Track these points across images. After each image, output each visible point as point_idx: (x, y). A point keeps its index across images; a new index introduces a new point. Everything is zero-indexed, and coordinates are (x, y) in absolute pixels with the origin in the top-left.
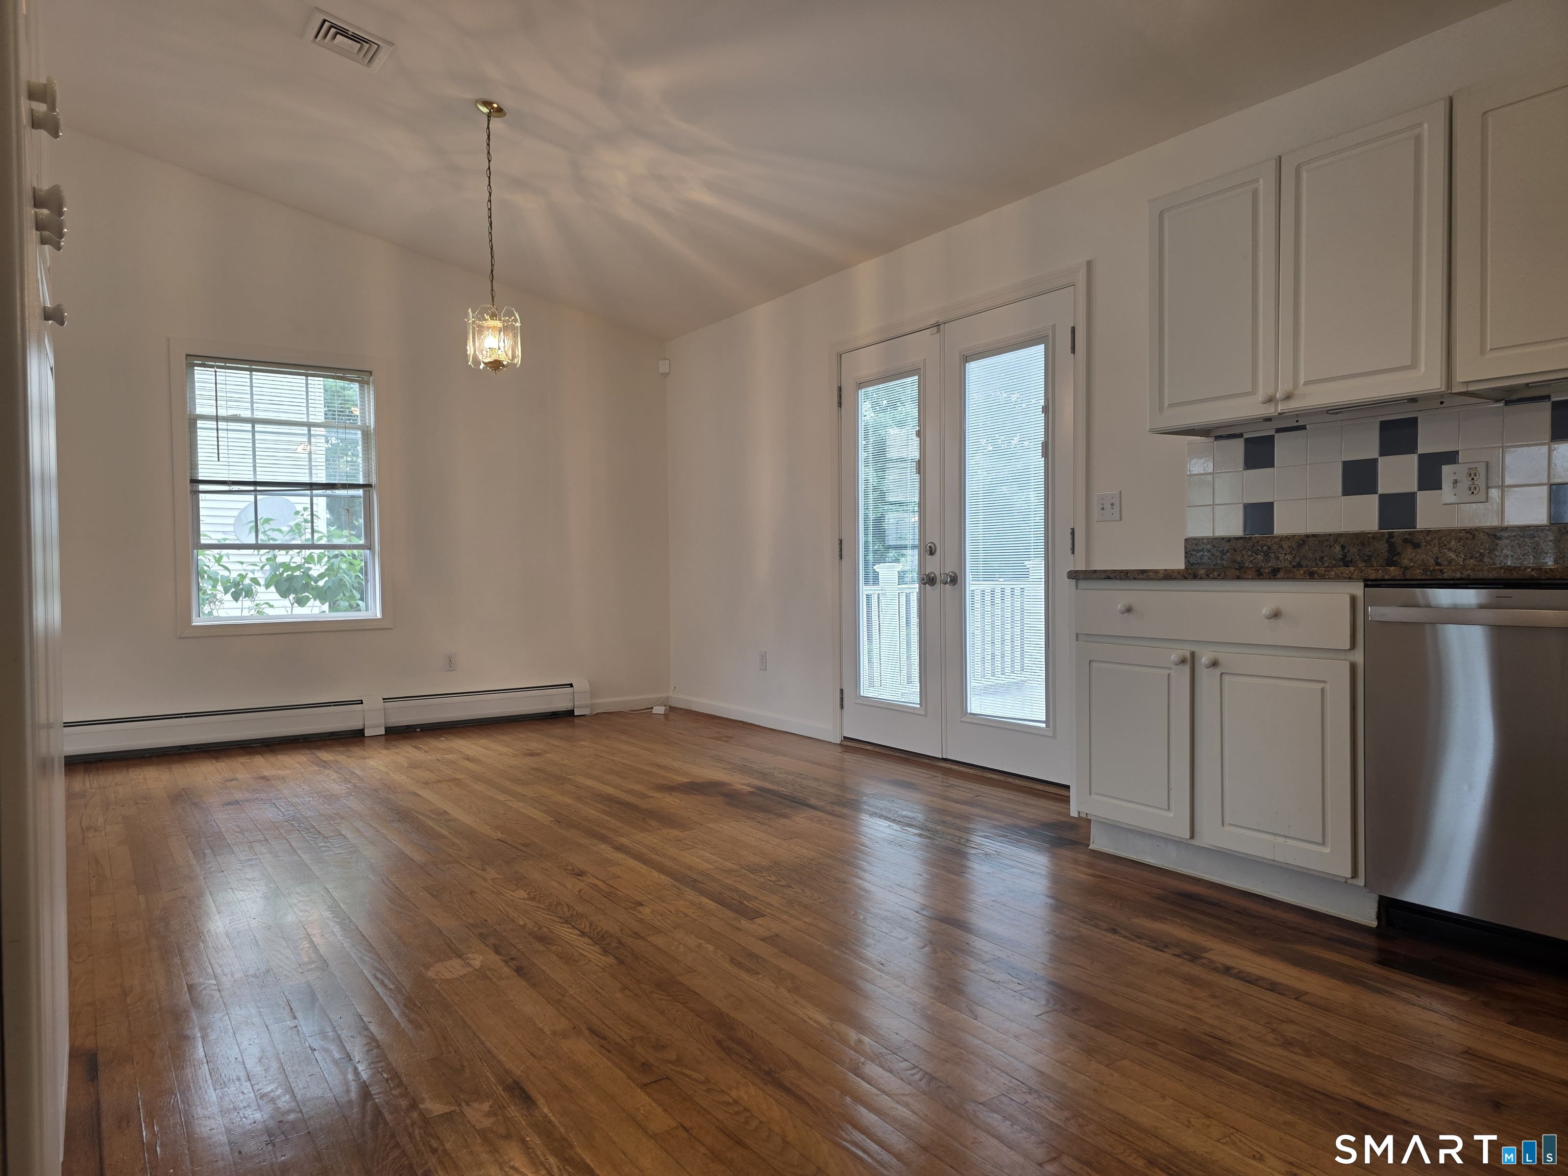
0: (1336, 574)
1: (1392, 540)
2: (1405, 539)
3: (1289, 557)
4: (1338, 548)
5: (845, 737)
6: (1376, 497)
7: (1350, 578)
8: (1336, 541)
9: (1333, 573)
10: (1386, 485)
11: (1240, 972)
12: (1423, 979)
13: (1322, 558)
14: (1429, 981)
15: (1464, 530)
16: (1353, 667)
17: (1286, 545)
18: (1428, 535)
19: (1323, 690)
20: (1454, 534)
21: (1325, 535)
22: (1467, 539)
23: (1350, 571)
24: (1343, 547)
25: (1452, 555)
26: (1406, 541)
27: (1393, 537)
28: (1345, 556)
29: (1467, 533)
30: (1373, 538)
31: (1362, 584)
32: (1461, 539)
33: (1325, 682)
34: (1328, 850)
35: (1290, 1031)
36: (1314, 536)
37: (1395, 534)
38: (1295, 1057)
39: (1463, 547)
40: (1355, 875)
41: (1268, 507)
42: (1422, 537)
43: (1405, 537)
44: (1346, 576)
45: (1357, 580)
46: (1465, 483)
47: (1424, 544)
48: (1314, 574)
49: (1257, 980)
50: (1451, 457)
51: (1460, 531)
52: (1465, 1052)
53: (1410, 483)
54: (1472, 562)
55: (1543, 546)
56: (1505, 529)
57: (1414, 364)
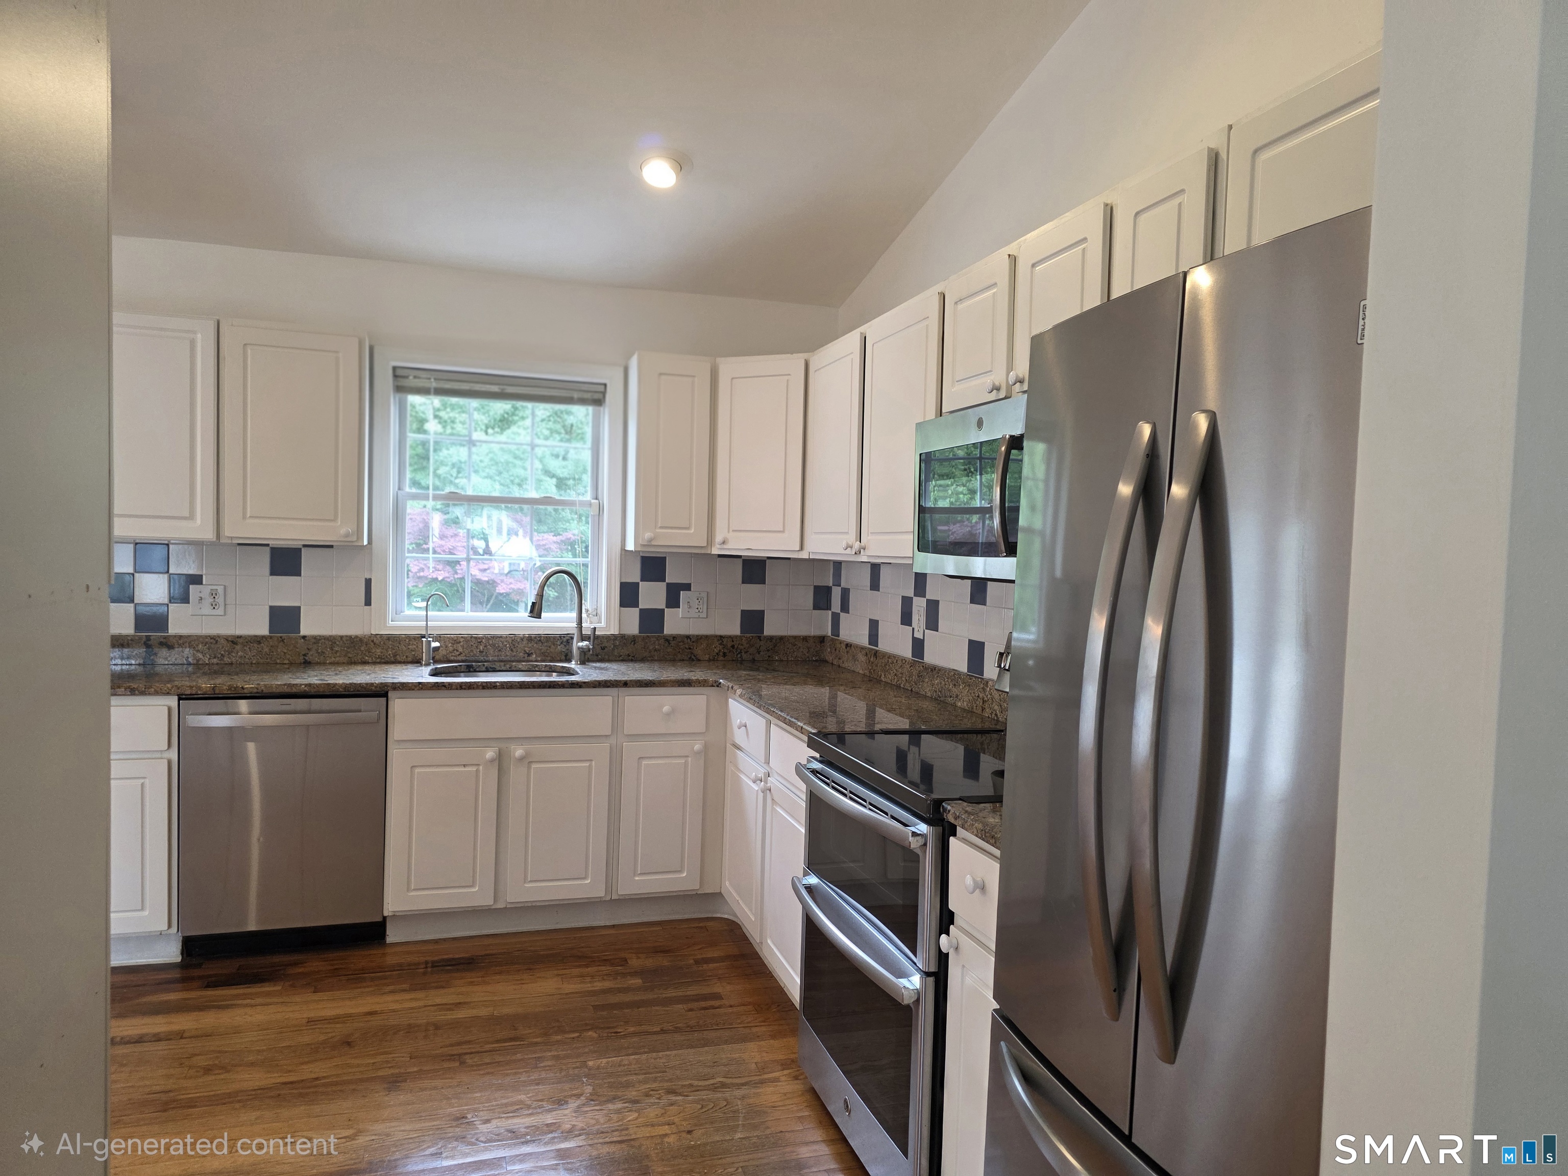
0: (155, 690)
1: (149, 642)
2: (161, 642)
6: (133, 605)
7: (168, 693)
9: (153, 690)
10: (141, 596)
11: (122, 1038)
12: (244, 986)
14: (249, 986)
15: (209, 636)
16: (170, 763)
18: (180, 639)
19: (142, 785)
20: (201, 639)
22: (211, 643)
23: (168, 688)
27: (150, 640)
29: (211, 639)
30: (132, 640)
31: (176, 698)
32: (206, 643)
33: (144, 778)
34: (146, 913)
35: (202, 1061)
37: (152, 638)
38: (222, 1076)
39: (209, 649)
40: (170, 926)
42: (174, 641)
43: (161, 640)
44: (164, 692)
45: (174, 695)
46: (209, 600)
47: (177, 646)
48: (135, 691)
49: (141, 1038)
50: (196, 580)
51: (206, 637)
52: (308, 1022)
54: (215, 661)
55: (266, 650)
56: (240, 637)
57: (191, 517)
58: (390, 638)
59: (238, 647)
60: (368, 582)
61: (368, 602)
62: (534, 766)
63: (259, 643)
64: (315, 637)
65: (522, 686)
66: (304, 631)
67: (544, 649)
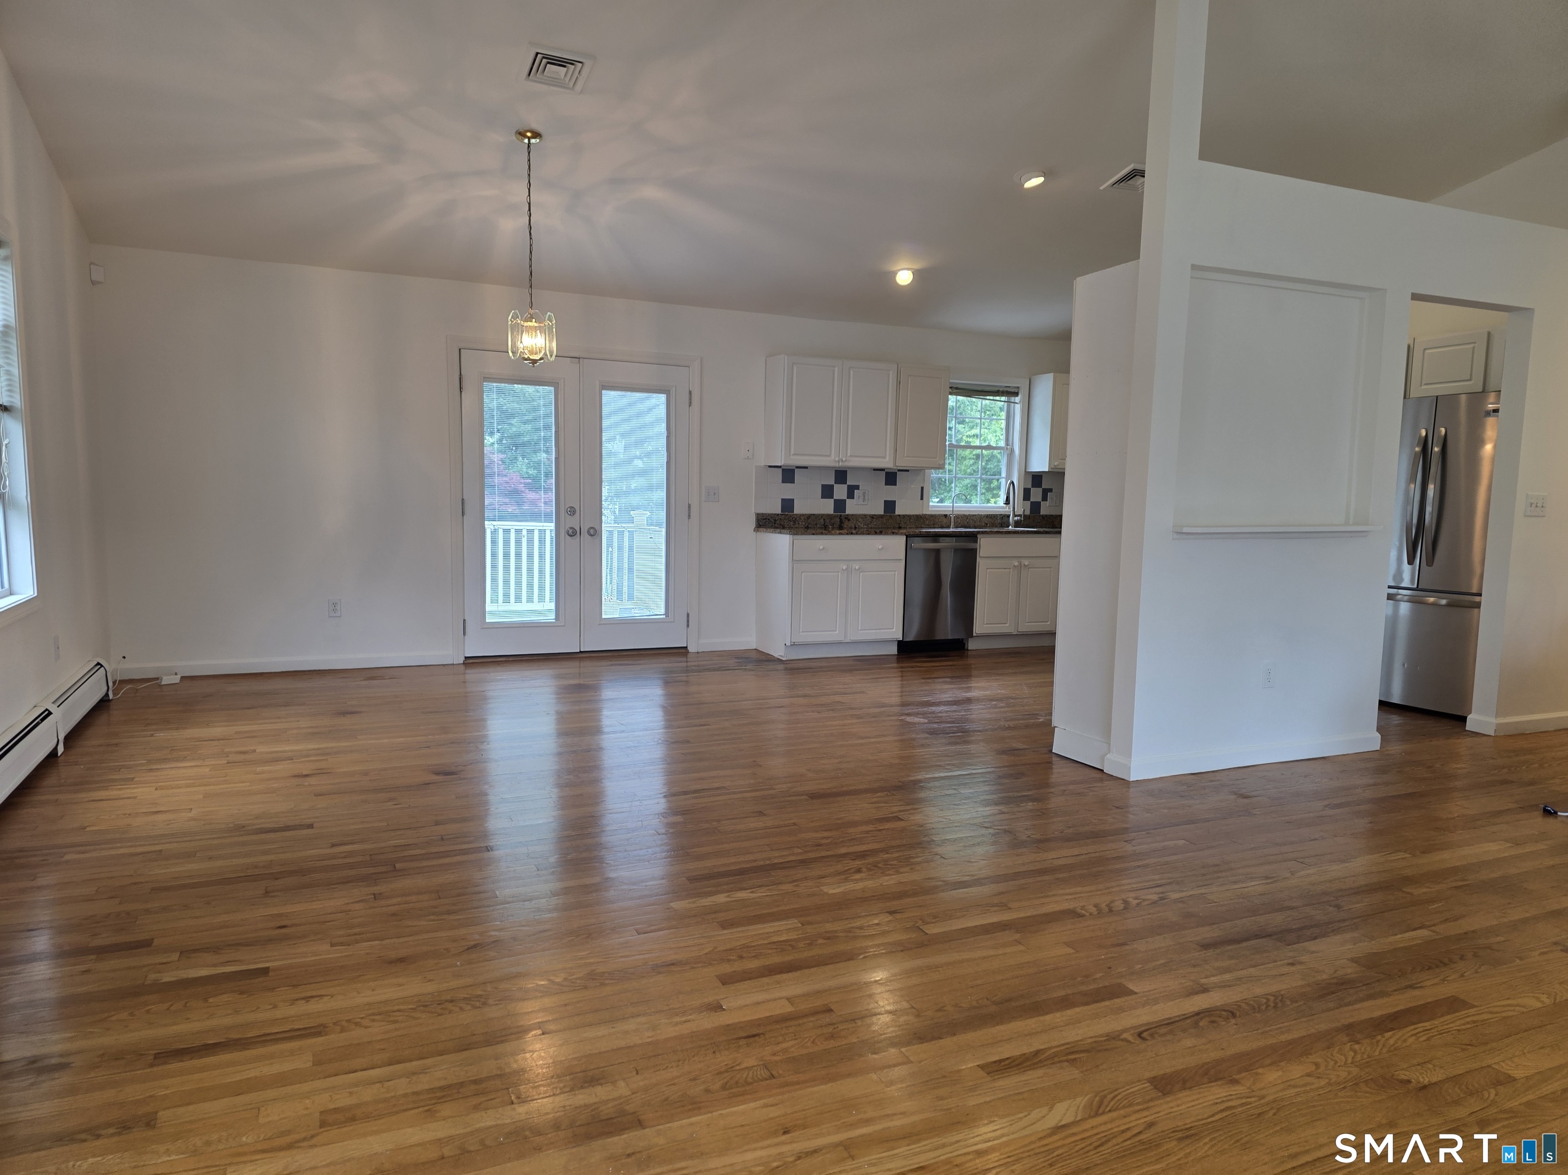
1: (839, 517)
3: (803, 523)
4: (822, 521)
5: (466, 657)
6: (833, 500)
8: (822, 517)
10: (837, 496)
13: (816, 524)
15: (862, 515)
17: (802, 518)
18: (851, 515)
20: (860, 516)
21: (817, 515)
22: (864, 518)
24: (824, 520)
25: (860, 524)
26: (845, 518)
28: (825, 523)
29: (864, 516)
30: (833, 516)
31: (906, 536)
32: (862, 518)
36: (813, 515)
37: (840, 515)
39: (863, 521)
41: (791, 501)
42: (849, 515)
43: (844, 515)
46: (861, 498)
47: (850, 518)
50: (857, 487)
53: (844, 497)
54: (865, 527)
55: (885, 521)
56: (875, 515)
57: (884, 457)
58: (932, 516)
59: (874, 520)
60: (922, 488)
61: (922, 498)
62: (1030, 569)
63: (882, 518)
64: (903, 515)
65: (1028, 532)
66: (897, 513)
67: (993, 521)
